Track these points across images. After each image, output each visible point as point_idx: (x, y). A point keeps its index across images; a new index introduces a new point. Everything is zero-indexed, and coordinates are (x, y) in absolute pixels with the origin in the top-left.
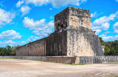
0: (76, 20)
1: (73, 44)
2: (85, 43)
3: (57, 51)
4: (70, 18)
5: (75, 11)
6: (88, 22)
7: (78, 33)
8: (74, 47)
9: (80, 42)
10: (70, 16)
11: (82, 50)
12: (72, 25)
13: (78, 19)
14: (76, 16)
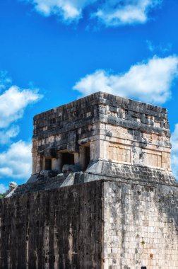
0: (123, 142)
1: (124, 233)
2: (162, 229)
3: (57, 256)
4: (102, 132)
5: (118, 110)
6: (161, 149)
7: (139, 193)
8: (126, 245)
9: (146, 224)
10: (102, 126)
11: (151, 256)
12: (110, 161)
13: (130, 137)
14: (123, 126)
